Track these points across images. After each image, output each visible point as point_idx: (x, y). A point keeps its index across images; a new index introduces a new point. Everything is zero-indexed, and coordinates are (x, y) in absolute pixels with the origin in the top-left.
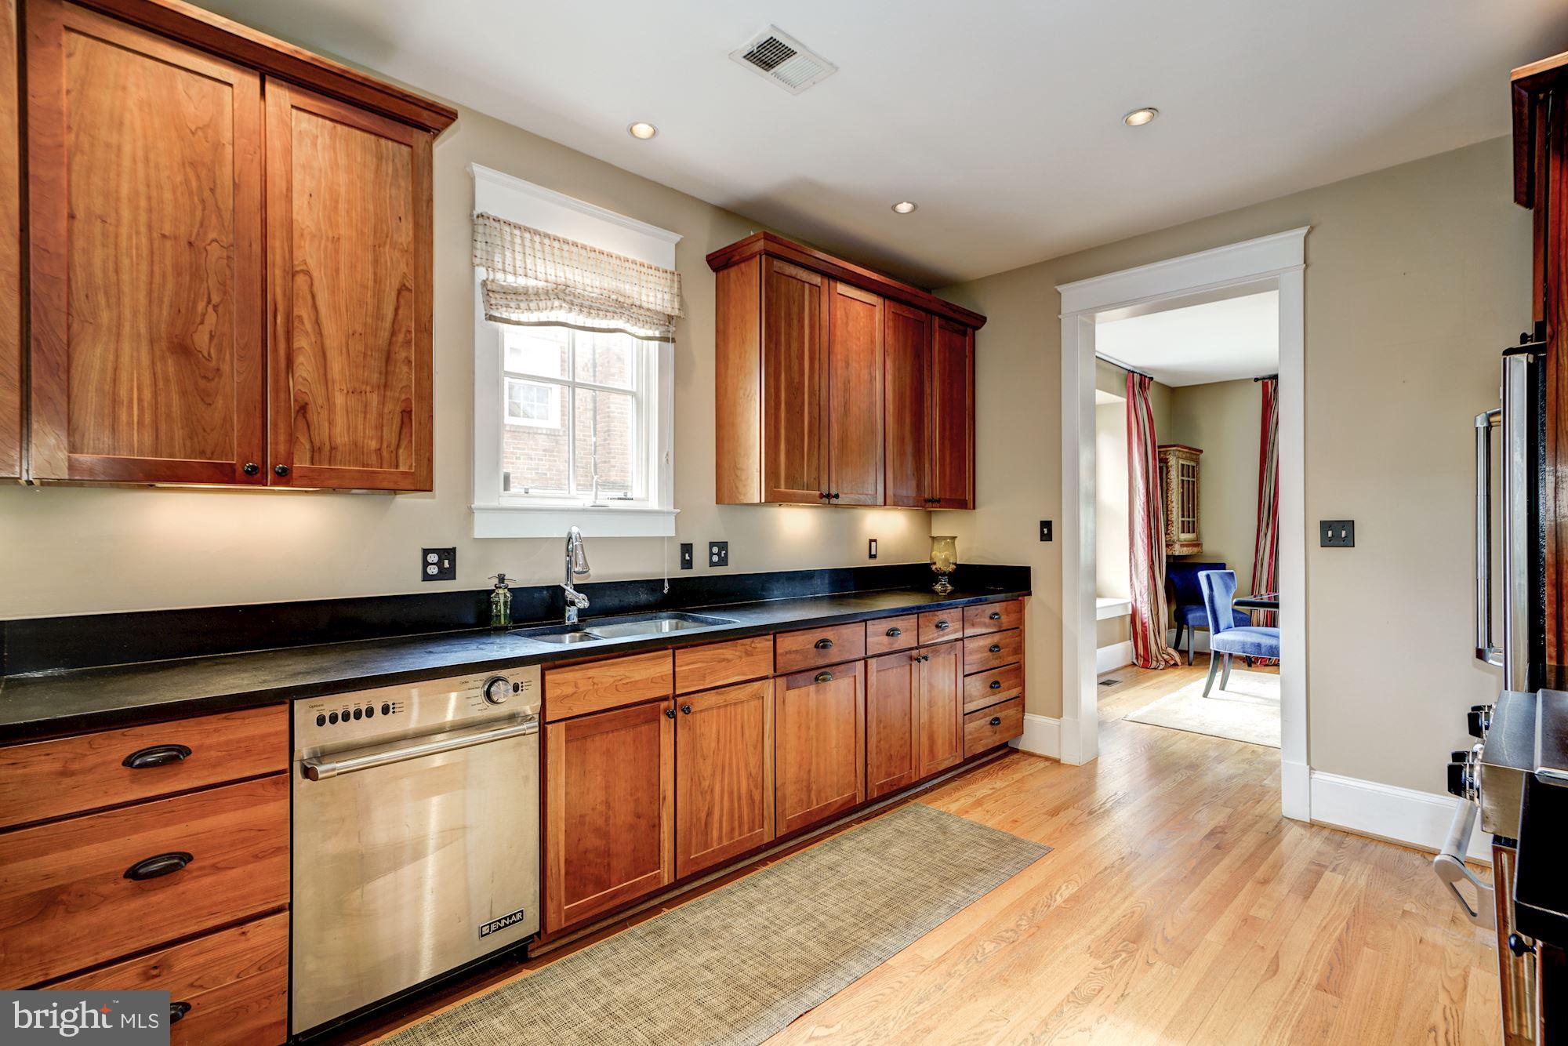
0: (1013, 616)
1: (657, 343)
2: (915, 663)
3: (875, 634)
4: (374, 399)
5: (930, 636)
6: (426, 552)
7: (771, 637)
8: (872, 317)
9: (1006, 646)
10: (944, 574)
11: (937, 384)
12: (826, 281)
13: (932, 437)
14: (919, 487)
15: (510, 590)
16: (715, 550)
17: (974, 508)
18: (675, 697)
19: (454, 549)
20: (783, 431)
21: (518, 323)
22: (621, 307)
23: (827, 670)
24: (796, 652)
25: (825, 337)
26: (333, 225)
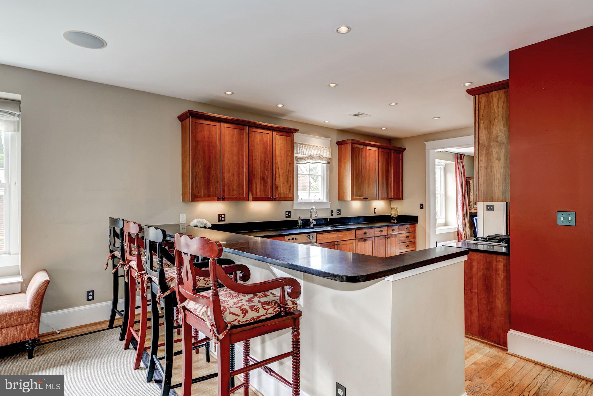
0: (413, 229)
1: (326, 164)
2: (386, 239)
3: (377, 231)
4: (286, 184)
5: (391, 233)
6: (286, 212)
7: (355, 231)
8: (375, 153)
9: (411, 236)
10: (394, 218)
11: (392, 168)
12: (364, 147)
13: (391, 182)
14: (388, 195)
15: (301, 220)
16: (338, 211)
17: (403, 200)
18: (337, 241)
19: (290, 211)
20: (355, 184)
21: (301, 164)
22: (320, 158)
23: (366, 239)
24: (360, 234)
25: (364, 160)
26: (281, 154)
